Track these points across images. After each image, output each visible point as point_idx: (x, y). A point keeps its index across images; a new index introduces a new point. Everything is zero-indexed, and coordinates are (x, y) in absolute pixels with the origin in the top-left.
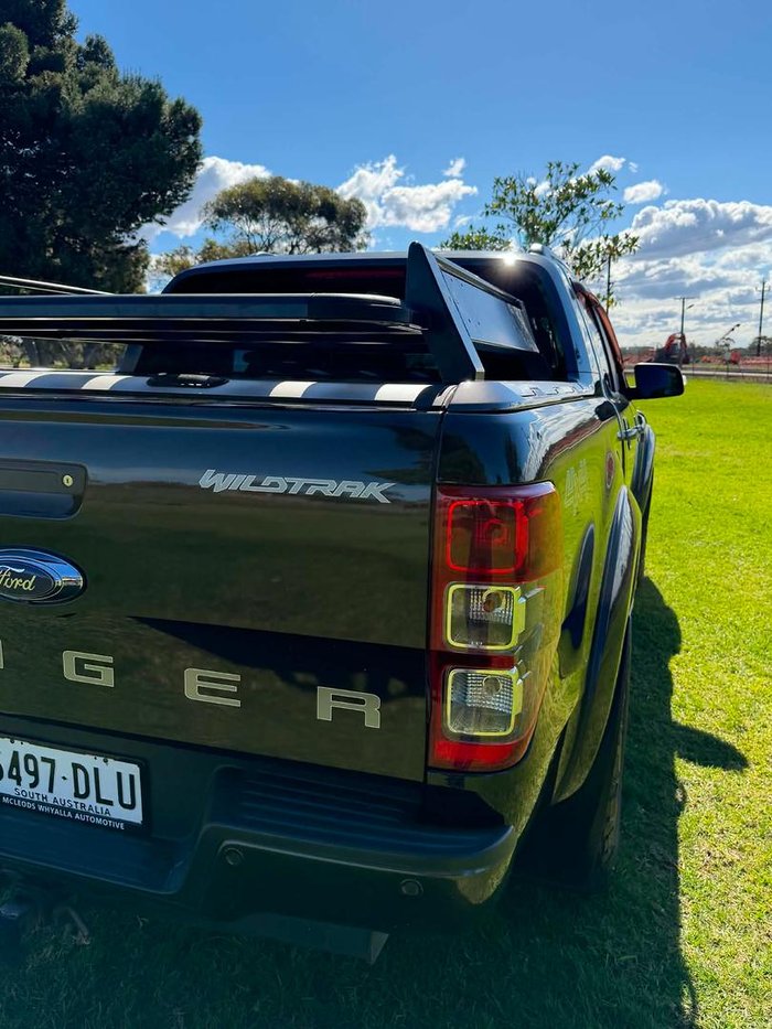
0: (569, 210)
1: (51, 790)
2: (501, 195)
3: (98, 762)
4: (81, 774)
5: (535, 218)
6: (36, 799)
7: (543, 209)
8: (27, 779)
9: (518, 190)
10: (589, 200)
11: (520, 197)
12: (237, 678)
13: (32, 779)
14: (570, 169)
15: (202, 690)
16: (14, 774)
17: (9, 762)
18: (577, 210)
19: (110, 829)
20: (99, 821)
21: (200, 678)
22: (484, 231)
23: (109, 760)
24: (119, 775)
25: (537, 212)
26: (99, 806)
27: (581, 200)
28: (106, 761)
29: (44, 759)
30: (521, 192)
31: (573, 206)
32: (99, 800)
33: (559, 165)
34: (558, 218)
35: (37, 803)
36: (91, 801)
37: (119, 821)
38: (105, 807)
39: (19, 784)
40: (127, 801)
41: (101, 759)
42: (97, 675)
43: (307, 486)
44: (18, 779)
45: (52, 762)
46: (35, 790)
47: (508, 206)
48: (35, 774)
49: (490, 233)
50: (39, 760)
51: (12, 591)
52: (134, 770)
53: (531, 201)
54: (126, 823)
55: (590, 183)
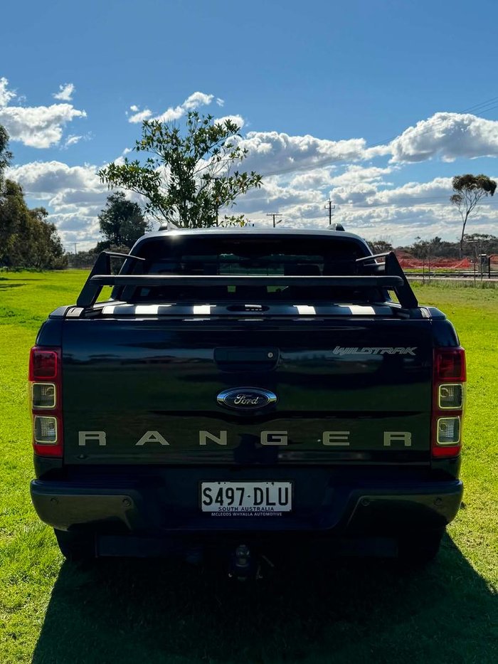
0: (206, 149)
1: (240, 504)
2: (149, 134)
3: (269, 485)
4: (259, 492)
5: (178, 154)
6: (231, 510)
7: (184, 149)
8: (227, 501)
9: (164, 132)
10: (220, 143)
11: (165, 138)
12: (348, 433)
13: (230, 500)
14: (206, 119)
15: (331, 441)
16: (219, 499)
17: (217, 494)
18: (211, 150)
19: (274, 517)
20: (268, 514)
21: (331, 435)
22: (137, 163)
23: (275, 483)
24: (280, 489)
25: (180, 150)
26: (268, 507)
27: (214, 143)
28: (273, 484)
29: (238, 489)
30: (166, 134)
31: (208, 147)
32: (268, 503)
33: (196, 115)
34: (196, 156)
35: (232, 512)
36: (264, 505)
37: (278, 512)
38: (271, 507)
39: (221, 505)
40: (283, 501)
41: (270, 483)
42: (279, 440)
43: (381, 351)
44: (221, 502)
45: (243, 490)
46: (230, 506)
47: (155, 143)
48: (232, 498)
49: (142, 165)
50: (235, 490)
51: (246, 405)
52: (288, 485)
53: (174, 141)
54: (283, 513)
55: (220, 130)
